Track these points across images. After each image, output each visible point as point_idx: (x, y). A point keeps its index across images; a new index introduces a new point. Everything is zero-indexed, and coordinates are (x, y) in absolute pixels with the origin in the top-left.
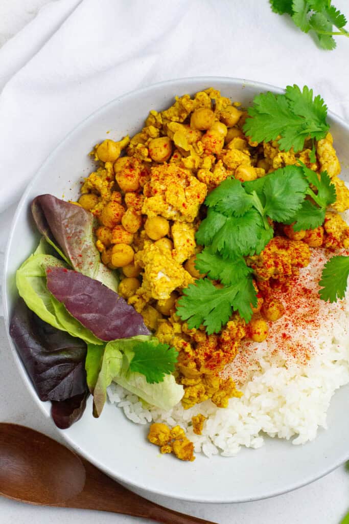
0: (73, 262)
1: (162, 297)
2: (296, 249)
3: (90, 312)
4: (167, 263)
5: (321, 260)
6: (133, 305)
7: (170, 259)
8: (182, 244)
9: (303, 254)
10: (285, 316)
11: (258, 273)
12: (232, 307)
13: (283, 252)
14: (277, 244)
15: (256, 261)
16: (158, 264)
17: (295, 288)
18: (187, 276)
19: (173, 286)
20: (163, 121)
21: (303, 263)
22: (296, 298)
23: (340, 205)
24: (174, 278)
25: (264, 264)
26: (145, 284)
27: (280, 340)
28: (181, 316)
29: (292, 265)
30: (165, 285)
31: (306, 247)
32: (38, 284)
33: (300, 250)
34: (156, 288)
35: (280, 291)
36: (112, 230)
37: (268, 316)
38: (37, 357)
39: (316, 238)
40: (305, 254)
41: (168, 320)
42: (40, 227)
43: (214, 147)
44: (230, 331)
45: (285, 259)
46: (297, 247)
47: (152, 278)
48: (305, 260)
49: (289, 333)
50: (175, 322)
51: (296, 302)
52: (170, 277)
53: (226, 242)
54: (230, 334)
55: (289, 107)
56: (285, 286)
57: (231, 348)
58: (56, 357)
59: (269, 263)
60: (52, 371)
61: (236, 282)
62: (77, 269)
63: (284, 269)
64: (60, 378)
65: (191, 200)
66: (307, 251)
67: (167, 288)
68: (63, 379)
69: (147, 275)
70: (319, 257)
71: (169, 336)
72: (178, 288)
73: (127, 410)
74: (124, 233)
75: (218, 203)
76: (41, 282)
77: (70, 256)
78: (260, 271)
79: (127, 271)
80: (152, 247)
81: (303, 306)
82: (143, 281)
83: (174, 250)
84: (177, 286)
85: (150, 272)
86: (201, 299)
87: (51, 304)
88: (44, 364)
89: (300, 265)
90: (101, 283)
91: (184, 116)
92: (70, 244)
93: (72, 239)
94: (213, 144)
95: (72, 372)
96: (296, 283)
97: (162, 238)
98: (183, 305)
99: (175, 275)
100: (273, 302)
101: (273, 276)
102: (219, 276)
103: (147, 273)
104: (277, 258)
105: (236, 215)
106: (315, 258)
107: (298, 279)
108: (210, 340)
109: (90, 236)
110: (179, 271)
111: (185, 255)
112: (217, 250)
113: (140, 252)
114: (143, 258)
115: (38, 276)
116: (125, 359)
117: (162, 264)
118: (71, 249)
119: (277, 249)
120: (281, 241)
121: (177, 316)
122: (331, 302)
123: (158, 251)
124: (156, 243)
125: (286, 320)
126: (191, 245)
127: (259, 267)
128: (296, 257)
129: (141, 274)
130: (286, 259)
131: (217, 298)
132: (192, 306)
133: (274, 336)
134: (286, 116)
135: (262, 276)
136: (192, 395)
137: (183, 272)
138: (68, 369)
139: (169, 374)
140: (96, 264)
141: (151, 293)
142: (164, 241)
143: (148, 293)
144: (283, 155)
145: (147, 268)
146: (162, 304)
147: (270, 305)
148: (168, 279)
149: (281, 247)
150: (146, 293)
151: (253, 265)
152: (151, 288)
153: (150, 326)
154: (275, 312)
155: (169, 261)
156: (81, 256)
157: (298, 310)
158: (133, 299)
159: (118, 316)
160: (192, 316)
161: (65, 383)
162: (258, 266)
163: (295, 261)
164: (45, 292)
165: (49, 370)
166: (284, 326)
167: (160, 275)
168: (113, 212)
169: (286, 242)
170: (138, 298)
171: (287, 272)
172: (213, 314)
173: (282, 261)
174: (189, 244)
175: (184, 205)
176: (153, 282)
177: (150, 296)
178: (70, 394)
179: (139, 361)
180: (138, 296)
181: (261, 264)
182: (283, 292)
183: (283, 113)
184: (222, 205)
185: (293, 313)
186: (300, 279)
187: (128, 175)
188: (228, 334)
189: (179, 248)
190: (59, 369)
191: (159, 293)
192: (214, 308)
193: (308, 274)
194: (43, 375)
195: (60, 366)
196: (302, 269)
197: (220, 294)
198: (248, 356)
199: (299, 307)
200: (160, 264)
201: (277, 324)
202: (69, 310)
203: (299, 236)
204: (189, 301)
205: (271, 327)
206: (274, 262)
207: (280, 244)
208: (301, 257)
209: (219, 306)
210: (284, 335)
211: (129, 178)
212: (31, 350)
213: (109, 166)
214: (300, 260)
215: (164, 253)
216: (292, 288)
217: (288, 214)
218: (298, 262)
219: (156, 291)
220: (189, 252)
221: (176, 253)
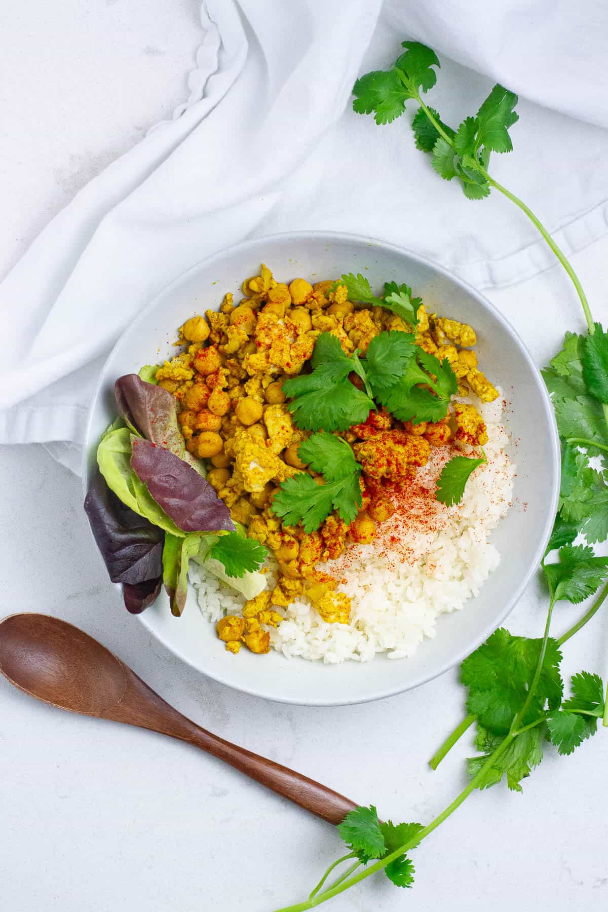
1: (255, 490)
2: (415, 446)
3: (174, 497)
4: (260, 452)
5: (443, 458)
6: (223, 499)
7: (263, 447)
8: (277, 433)
9: (422, 452)
10: (395, 515)
11: (367, 471)
12: (333, 505)
13: (400, 449)
14: (394, 438)
15: (367, 458)
16: (250, 453)
17: (410, 488)
18: (282, 466)
19: (267, 477)
21: (420, 462)
22: (411, 497)
24: (268, 468)
25: (375, 462)
26: (236, 474)
27: (389, 543)
28: (277, 512)
29: (409, 463)
30: (258, 477)
31: (425, 444)
32: (120, 461)
33: (419, 447)
34: (249, 480)
35: (393, 490)
36: (197, 414)
37: (375, 516)
38: (113, 534)
40: (423, 452)
41: (262, 516)
42: (120, 407)
44: (330, 527)
45: (400, 458)
46: (416, 443)
47: (243, 468)
48: (424, 459)
49: (399, 536)
50: (269, 518)
51: (410, 501)
52: (264, 467)
54: (329, 529)
56: (399, 485)
57: (335, 544)
58: (132, 536)
59: (380, 462)
60: (126, 551)
61: (339, 479)
63: (398, 469)
64: (134, 559)
66: (427, 449)
67: (261, 479)
68: (136, 560)
69: (238, 466)
70: (440, 456)
72: (273, 479)
74: (210, 416)
76: (123, 460)
78: (370, 469)
79: (217, 461)
80: (244, 435)
81: (417, 506)
82: (234, 471)
83: (268, 440)
84: (272, 477)
85: (241, 463)
86: (300, 495)
87: (132, 484)
88: (119, 542)
89: (417, 464)
90: (190, 466)
92: (154, 429)
93: (157, 424)
95: (148, 553)
96: (412, 483)
97: (255, 423)
98: (278, 499)
99: (269, 466)
100: (381, 502)
101: (385, 475)
102: (322, 470)
103: (239, 463)
104: (391, 456)
106: (436, 457)
107: (414, 479)
109: (175, 421)
110: (273, 461)
111: (281, 444)
113: (230, 440)
114: (234, 447)
115: (120, 453)
117: (255, 453)
118: (155, 435)
119: (393, 444)
120: (399, 435)
121: (273, 512)
123: (250, 439)
124: (249, 430)
125: (396, 519)
126: (287, 432)
127: (370, 465)
128: (413, 454)
129: (231, 463)
130: (402, 457)
131: (317, 494)
132: (289, 501)
133: (381, 537)
135: (371, 475)
137: (278, 461)
138: (145, 550)
140: (182, 452)
141: (243, 485)
142: (257, 427)
143: (240, 486)
145: (238, 458)
146: (256, 497)
147: (378, 504)
148: (261, 470)
149: (398, 442)
150: (237, 485)
151: (363, 461)
152: (243, 479)
153: (242, 520)
154: (382, 513)
155: (262, 450)
156: (165, 443)
157: (411, 511)
158: (224, 493)
159: (203, 506)
160: (288, 513)
161: (140, 565)
162: (369, 463)
163: (413, 459)
164: (126, 471)
165: (124, 550)
166: (394, 527)
167: (253, 465)
168: (199, 395)
169: (404, 437)
170: (230, 492)
171: (400, 473)
172: (312, 511)
173: (397, 459)
174: (284, 431)
176: (245, 473)
177: (242, 489)
178: (144, 577)
180: (229, 489)
181: (372, 461)
182: (395, 492)
185: (404, 513)
186: (416, 478)
188: (327, 530)
189: (273, 438)
190: (134, 549)
191: (251, 485)
192: (314, 505)
193: (426, 474)
194: (117, 554)
195: (136, 546)
196: (420, 468)
197: (321, 491)
198: (352, 560)
199: (412, 507)
200: (252, 454)
201: (385, 525)
202: (151, 492)
203: (418, 431)
204: (287, 496)
205: (379, 528)
206: (387, 460)
207: (398, 439)
208: (419, 454)
209: (319, 503)
210: (393, 539)
212: (107, 526)
214: (417, 458)
215: (257, 441)
216: (407, 488)
217: (391, 381)
218: (415, 460)
219: (248, 482)
220: (285, 440)
221: (271, 442)
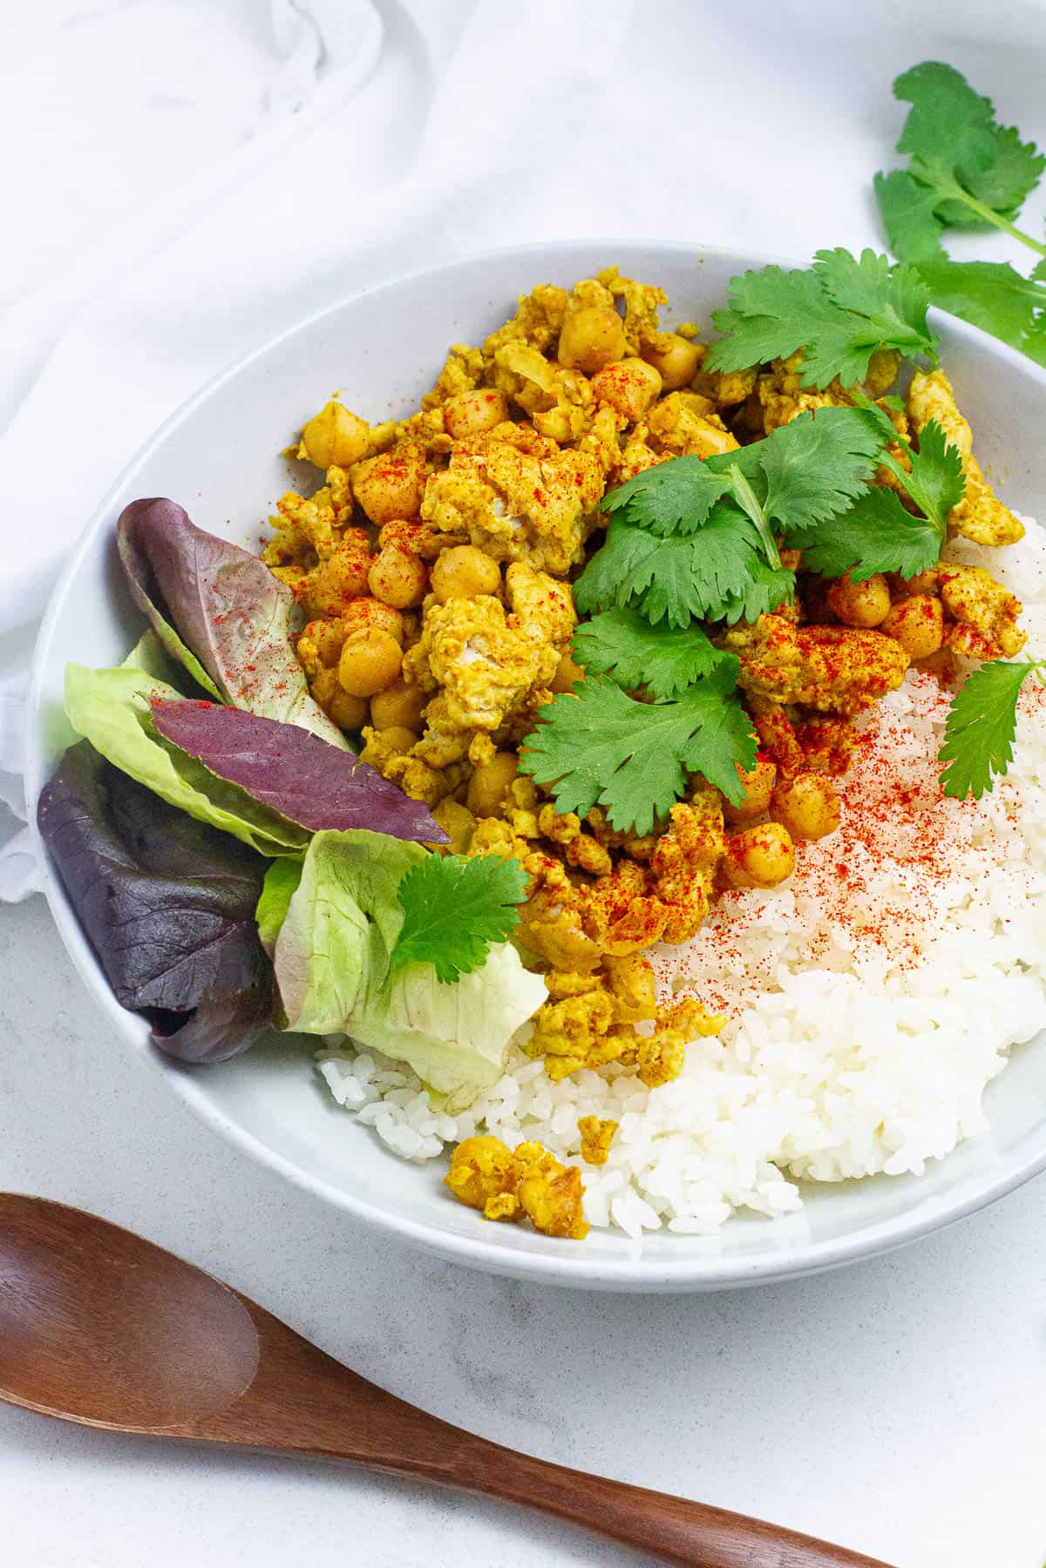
0: (229, 684)
1: (480, 722)
2: (865, 645)
5: (940, 702)
8: (535, 600)
9: (886, 656)
11: (752, 671)
12: (684, 763)
15: (748, 651)
19: (509, 680)
20: (484, 362)
21: (885, 676)
23: (982, 521)
24: (512, 663)
27: (833, 885)
29: (855, 683)
30: (485, 679)
33: (876, 646)
34: (460, 683)
35: (827, 765)
39: (919, 621)
40: (892, 656)
43: (621, 391)
44: (678, 832)
46: (866, 640)
48: (893, 671)
50: (518, 807)
52: (500, 661)
53: (656, 577)
54: (679, 840)
55: (824, 291)
57: (687, 891)
62: (241, 703)
63: (829, 667)
65: (557, 488)
71: (500, 847)
73: (385, 1126)
74: (373, 607)
75: (633, 497)
77: (222, 671)
79: (384, 710)
83: (511, 616)
86: (592, 728)
90: (308, 731)
91: (540, 334)
92: (223, 638)
93: (228, 623)
94: (618, 383)
98: (538, 747)
101: (798, 689)
102: (642, 675)
105: (684, 527)
107: (876, 736)
108: (622, 874)
109: (280, 624)
112: (633, 590)
116: (377, 940)
118: (225, 650)
122: (978, 796)
126: (562, 606)
128: (863, 661)
131: (637, 730)
132: (565, 747)
133: (813, 872)
134: (818, 316)
136: (571, 1016)
139: (503, 941)
140: (295, 690)
144: (814, 402)
148: (493, 665)
156: (251, 669)
160: (565, 776)
163: (864, 673)
166: (842, 848)
167: (472, 657)
168: (346, 561)
169: (835, 631)
172: (628, 775)
174: (556, 605)
175: (537, 493)
179: (416, 934)
183: (808, 309)
184: (645, 504)
187: (389, 473)
188: (674, 841)
189: (526, 611)
192: (630, 757)
197: (647, 722)
198: (739, 931)
199: (884, 817)
203: (871, 604)
204: (558, 736)
209: (643, 753)
210: (843, 870)
211: (391, 478)
213: (335, 475)
214: (876, 669)
216: (860, 760)
217: (831, 504)
218: (870, 675)
219: (459, 689)
220: (555, 626)
221: (519, 620)
